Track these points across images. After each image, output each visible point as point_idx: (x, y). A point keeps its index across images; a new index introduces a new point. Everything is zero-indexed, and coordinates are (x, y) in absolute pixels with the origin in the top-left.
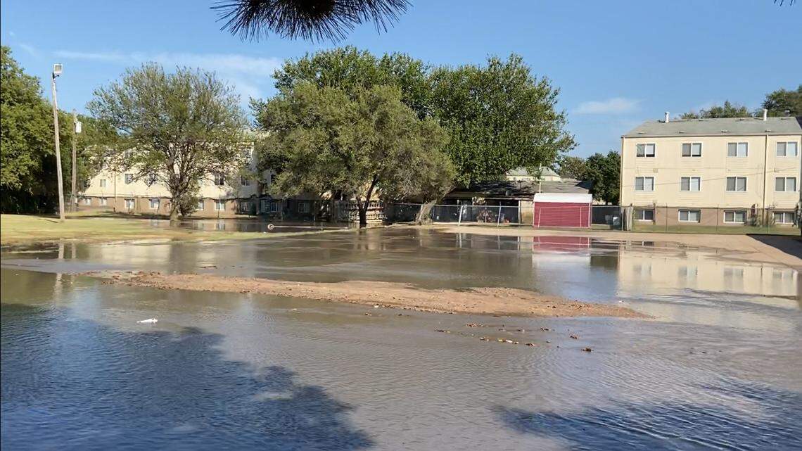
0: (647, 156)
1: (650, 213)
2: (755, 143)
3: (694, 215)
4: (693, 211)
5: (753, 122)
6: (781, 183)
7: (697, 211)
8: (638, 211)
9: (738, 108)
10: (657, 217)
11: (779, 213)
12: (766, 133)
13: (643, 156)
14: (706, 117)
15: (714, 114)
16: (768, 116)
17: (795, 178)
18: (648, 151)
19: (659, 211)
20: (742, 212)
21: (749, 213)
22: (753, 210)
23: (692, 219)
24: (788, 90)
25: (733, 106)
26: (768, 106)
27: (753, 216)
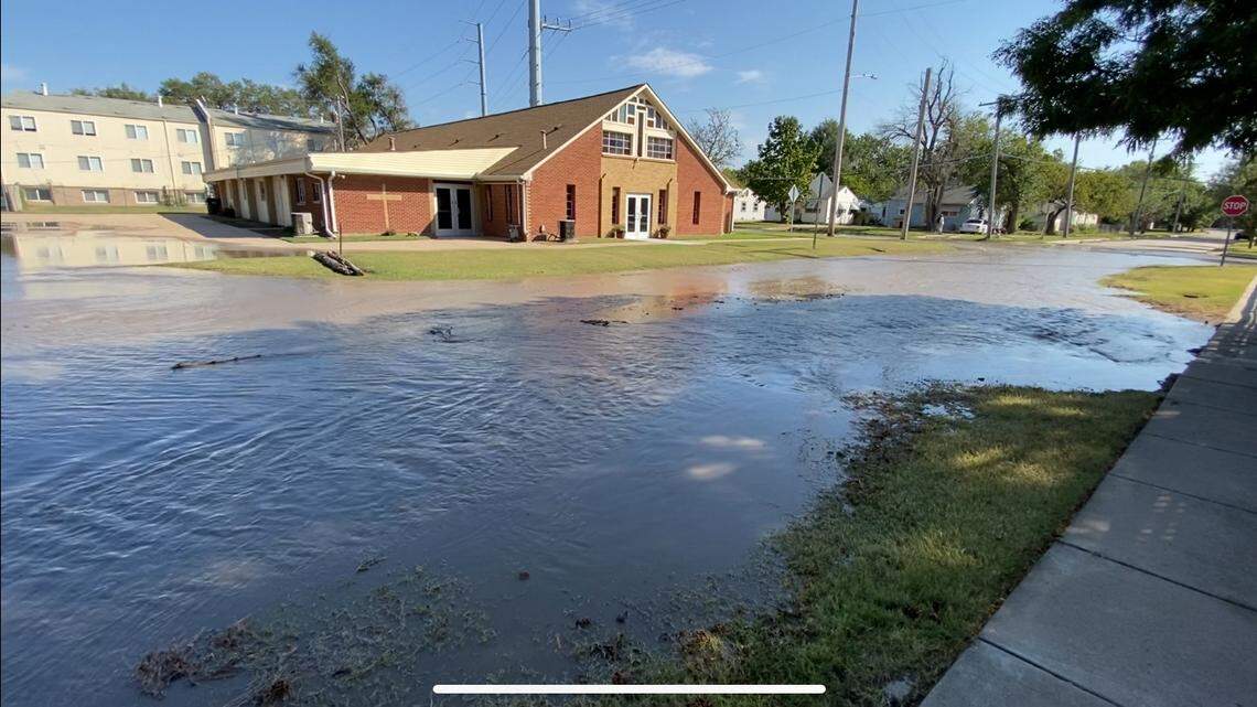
0: (27, 130)
1: (46, 193)
2: (154, 127)
3: (102, 196)
4: (100, 191)
5: (147, 107)
6: (186, 167)
7: (104, 191)
8: (29, 191)
9: (138, 92)
10: (56, 196)
11: (190, 194)
12: (163, 119)
13: (20, 129)
14: (102, 96)
15: (110, 94)
16: (164, 102)
17: (199, 163)
18: (25, 124)
19: (58, 192)
20: (154, 193)
21: (161, 194)
22: (164, 191)
23: (99, 199)
24: (183, 80)
25: (131, 89)
26: (166, 94)
27: (165, 196)
